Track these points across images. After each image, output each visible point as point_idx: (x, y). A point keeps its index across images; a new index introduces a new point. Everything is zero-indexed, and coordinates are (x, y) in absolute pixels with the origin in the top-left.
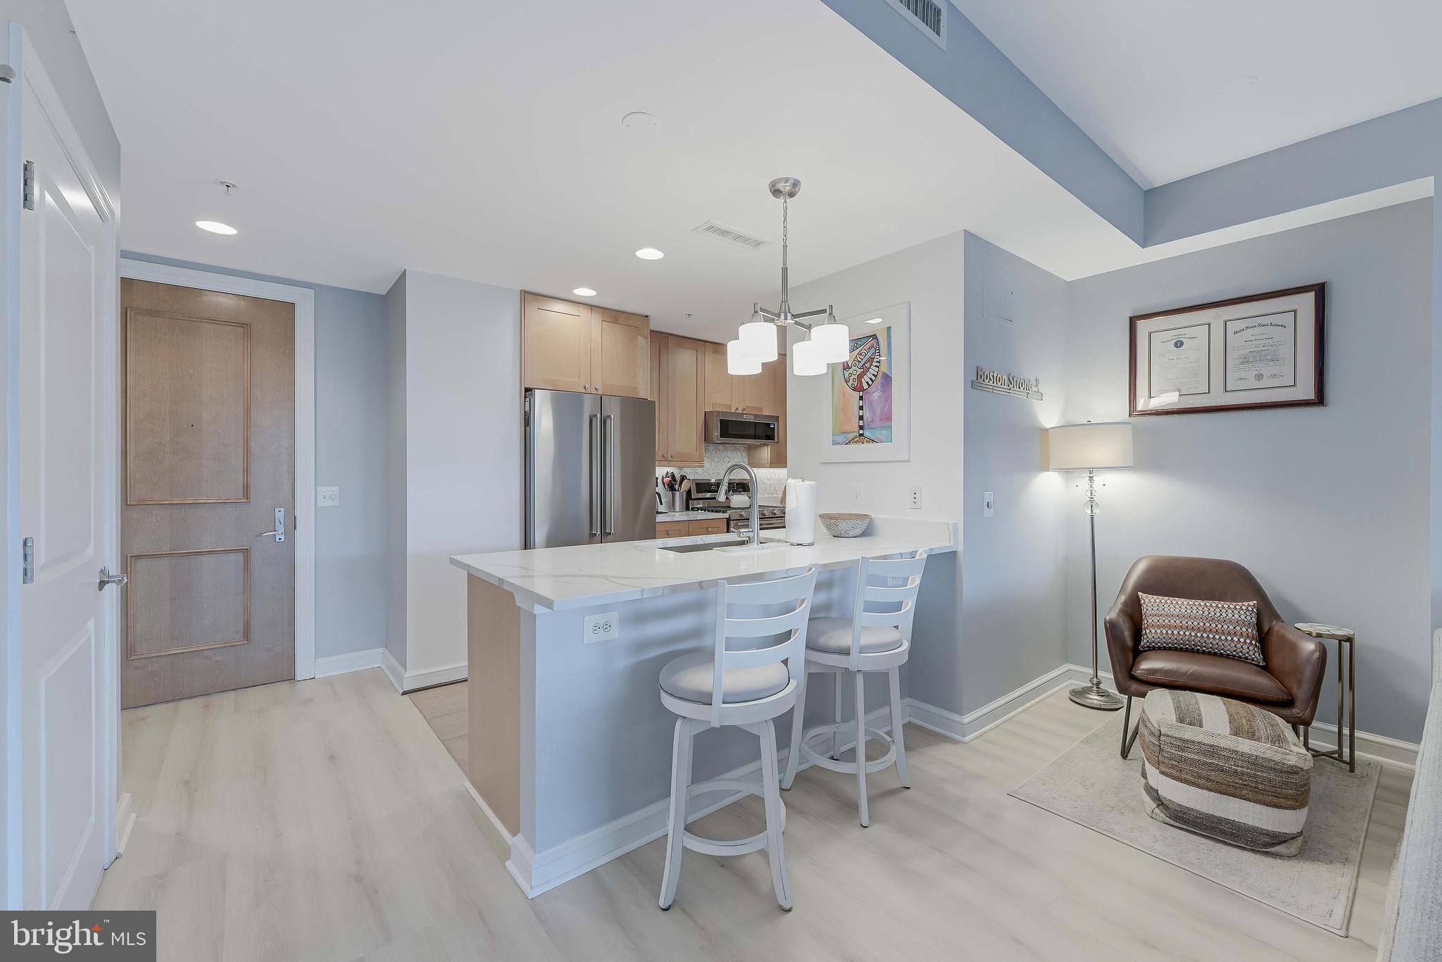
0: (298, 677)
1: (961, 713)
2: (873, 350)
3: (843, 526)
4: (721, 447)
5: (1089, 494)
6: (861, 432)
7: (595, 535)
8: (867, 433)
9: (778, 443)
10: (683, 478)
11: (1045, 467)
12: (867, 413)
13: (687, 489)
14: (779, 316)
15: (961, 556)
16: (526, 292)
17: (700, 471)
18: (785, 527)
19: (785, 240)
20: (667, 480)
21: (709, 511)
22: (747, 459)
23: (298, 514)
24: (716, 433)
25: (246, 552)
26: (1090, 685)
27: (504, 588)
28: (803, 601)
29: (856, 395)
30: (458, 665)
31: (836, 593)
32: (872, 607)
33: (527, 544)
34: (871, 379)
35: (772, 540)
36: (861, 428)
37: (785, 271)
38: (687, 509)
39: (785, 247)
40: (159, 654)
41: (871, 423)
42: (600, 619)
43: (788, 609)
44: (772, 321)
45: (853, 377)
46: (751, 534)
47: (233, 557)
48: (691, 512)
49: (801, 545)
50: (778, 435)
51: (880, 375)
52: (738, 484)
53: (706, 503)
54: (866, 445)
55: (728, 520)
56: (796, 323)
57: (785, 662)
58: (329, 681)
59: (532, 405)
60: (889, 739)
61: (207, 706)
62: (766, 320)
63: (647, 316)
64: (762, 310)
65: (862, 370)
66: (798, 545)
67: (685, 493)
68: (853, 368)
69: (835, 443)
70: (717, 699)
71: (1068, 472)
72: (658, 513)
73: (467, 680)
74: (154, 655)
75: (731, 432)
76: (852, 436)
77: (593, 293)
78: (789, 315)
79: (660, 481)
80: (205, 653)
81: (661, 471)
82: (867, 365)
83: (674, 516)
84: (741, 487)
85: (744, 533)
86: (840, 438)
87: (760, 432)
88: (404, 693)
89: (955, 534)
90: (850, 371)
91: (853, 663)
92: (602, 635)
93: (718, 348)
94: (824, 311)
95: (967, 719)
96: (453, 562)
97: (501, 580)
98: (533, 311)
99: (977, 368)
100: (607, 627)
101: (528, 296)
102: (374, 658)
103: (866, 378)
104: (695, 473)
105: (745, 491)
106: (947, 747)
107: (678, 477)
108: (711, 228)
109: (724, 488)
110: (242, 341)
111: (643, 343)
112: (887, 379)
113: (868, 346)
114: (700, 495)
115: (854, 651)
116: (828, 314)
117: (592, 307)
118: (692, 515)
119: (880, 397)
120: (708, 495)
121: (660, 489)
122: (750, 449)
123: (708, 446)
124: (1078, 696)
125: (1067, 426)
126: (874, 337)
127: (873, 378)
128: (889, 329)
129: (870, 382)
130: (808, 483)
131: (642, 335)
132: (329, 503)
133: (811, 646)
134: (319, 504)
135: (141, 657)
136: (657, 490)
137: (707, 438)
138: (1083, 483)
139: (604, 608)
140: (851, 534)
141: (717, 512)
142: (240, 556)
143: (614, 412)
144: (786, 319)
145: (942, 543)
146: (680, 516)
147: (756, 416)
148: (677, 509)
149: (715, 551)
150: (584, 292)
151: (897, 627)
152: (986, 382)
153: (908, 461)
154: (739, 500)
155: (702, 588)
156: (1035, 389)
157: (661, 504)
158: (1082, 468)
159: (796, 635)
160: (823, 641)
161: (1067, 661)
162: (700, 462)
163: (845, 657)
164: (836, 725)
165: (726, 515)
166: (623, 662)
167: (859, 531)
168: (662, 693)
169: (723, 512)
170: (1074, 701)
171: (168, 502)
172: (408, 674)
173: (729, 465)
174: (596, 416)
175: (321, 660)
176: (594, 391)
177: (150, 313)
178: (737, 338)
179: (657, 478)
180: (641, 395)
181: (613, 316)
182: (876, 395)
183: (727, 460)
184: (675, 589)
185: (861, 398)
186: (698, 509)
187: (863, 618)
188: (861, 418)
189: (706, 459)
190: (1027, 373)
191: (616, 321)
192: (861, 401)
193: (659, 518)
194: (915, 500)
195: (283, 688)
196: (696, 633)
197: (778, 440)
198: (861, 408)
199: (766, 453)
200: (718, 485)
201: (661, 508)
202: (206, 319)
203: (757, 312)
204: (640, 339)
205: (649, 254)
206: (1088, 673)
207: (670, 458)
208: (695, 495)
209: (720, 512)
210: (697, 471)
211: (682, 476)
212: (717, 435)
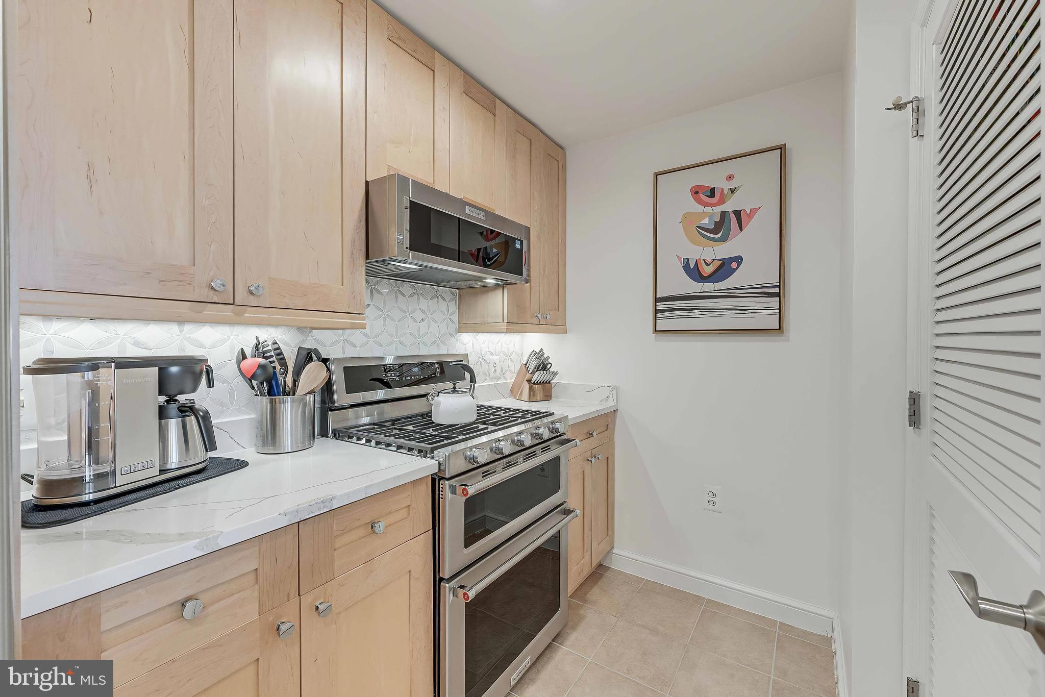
9: (527, 280)
10: (307, 356)
13: (320, 382)
17: (357, 336)
20: (258, 362)
22: (457, 314)
24: (398, 239)
38: (322, 434)
48: (331, 440)
50: (529, 264)
67: (312, 396)
104: (341, 344)
107: (290, 354)
114: (359, 397)
120: (381, 394)
123: (376, 284)
148: (288, 443)
154: (452, 405)
162: (356, 317)
189: (370, 312)
197: (528, 275)
199: (499, 302)
207: (241, 296)
208: (341, 397)
209: (410, 449)
210: (352, 339)
211: (305, 353)
212: (401, 243)
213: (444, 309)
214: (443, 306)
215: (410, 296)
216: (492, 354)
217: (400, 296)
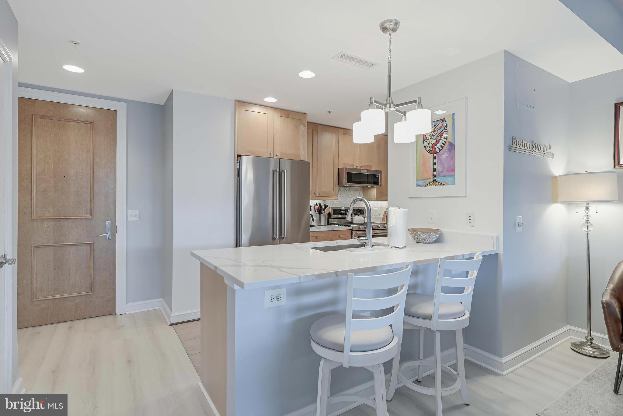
0: (118, 313)
1: (501, 356)
2: (443, 128)
3: (423, 236)
4: (348, 189)
5: (586, 218)
6: (435, 178)
7: (276, 238)
8: (439, 179)
9: (381, 186)
10: (326, 206)
11: (554, 200)
12: (439, 168)
13: (328, 212)
14: (386, 106)
15: (501, 257)
16: (238, 101)
17: (335, 202)
18: (386, 236)
19: (390, 58)
20: (317, 207)
21: (340, 225)
22: (362, 195)
23: (118, 224)
24: (345, 180)
25: (91, 245)
26: (585, 340)
27: (218, 272)
28: (402, 286)
29: (432, 156)
30: (195, 312)
31: (420, 278)
32: (447, 290)
33: (238, 244)
34: (441, 146)
35: (379, 244)
36: (435, 176)
37: (389, 77)
38: (328, 224)
39: (390, 63)
40: (48, 298)
41: (441, 173)
42: (274, 293)
43: (392, 291)
44: (382, 109)
45: (430, 145)
46: (367, 241)
47: (85, 247)
48: (330, 226)
49: (398, 248)
50: (381, 181)
51: (447, 144)
52: (357, 210)
53: (339, 220)
54: (438, 187)
55: (352, 231)
56: (396, 110)
57: (391, 326)
58: (133, 316)
59: (241, 165)
60: (455, 373)
61: (71, 327)
62: (378, 107)
63: (305, 113)
64: (375, 102)
65: (436, 141)
66: (396, 247)
67: (327, 215)
68: (430, 140)
69: (418, 185)
70: (347, 349)
71: (569, 204)
72: (311, 226)
73: (200, 320)
74: (45, 299)
75: (353, 180)
76: (428, 181)
77: (275, 100)
78: (392, 105)
79: (312, 208)
80: (70, 299)
81: (313, 203)
82: (439, 138)
83: (320, 228)
84: (359, 212)
85: (363, 240)
86: (421, 183)
87: (371, 180)
88: (171, 325)
89: (498, 242)
90: (428, 141)
91: (434, 325)
92: (275, 303)
93: (347, 132)
94: (415, 101)
95: (505, 360)
96: (193, 255)
97: (216, 267)
98: (241, 111)
99: (512, 137)
100: (279, 297)
101: (239, 103)
102: (156, 304)
103: (438, 146)
104: (333, 204)
105: (361, 214)
106: (492, 378)
107: (323, 206)
108: (343, 56)
109: (350, 212)
110: (89, 131)
111: (303, 129)
112: (452, 146)
113: (438, 127)
114: (335, 216)
115: (435, 318)
116: (418, 103)
117: (274, 109)
118: (331, 228)
119: (447, 157)
120: (340, 216)
121: (313, 212)
122: (364, 189)
123: (340, 188)
124: (577, 347)
125: (568, 175)
126: (444, 120)
127: (443, 145)
128: (453, 115)
129: (441, 148)
130: (402, 210)
131: (304, 125)
132: (134, 219)
133: (407, 313)
134: (129, 220)
135: (39, 299)
136: (311, 213)
137: (340, 184)
138: (582, 210)
139: (277, 287)
140: (429, 241)
141: (345, 226)
142: (88, 247)
143: (287, 168)
144: (390, 107)
145: (490, 249)
146: (324, 228)
147: (368, 170)
148: (322, 224)
149: (345, 251)
150: (270, 100)
151: (461, 303)
152: (518, 146)
153: (466, 197)
154: (358, 219)
155: (337, 276)
156: (549, 151)
157: (313, 221)
158: (580, 202)
159: (398, 309)
160: (414, 310)
161: (568, 324)
162: (335, 198)
163: (428, 321)
164: (420, 361)
165: (350, 228)
166: (288, 319)
167: (434, 239)
168: (312, 342)
169: (349, 226)
170: (574, 351)
171: (52, 218)
172: (172, 315)
173: (352, 199)
174: (276, 170)
175: (129, 304)
176: (275, 157)
177: (43, 117)
178: (359, 120)
179: (311, 206)
180: (302, 158)
181: (286, 113)
182: (444, 156)
183: (351, 196)
184: (320, 276)
185: (435, 158)
186: (334, 224)
187: (440, 296)
188: (435, 170)
189: (339, 196)
190: (544, 141)
191: (288, 116)
192: (435, 160)
193: (312, 229)
194: (470, 221)
195: (110, 318)
196: (333, 302)
197: (381, 184)
198: (435, 164)
199: (374, 192)
200: (346, 210)
201: (313, 223)
202: (72, 120)
203: (372, 103)
204: (302, 126)
205: (307, 74)
206: (584, 333)
207: (318, 195)
208: (332, 216)
209: (347, 226)
210: (334, 202)
211: (325, 205)
212: (345, 182)
213: (359, 194)
214: (358, 193)
215: (349, 191)
216: (375, 207)
217: (346, 191)
